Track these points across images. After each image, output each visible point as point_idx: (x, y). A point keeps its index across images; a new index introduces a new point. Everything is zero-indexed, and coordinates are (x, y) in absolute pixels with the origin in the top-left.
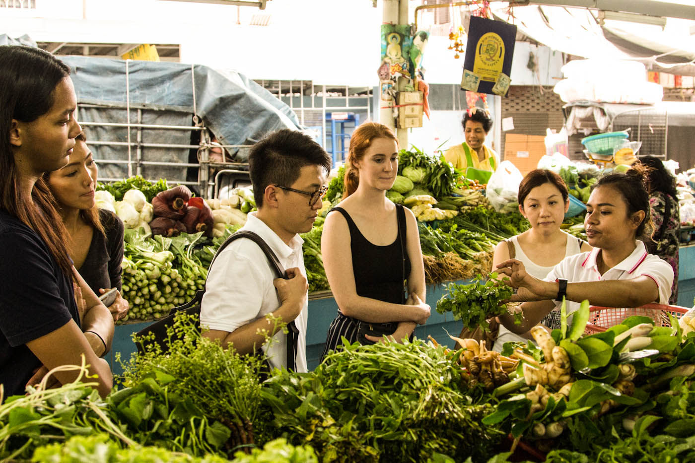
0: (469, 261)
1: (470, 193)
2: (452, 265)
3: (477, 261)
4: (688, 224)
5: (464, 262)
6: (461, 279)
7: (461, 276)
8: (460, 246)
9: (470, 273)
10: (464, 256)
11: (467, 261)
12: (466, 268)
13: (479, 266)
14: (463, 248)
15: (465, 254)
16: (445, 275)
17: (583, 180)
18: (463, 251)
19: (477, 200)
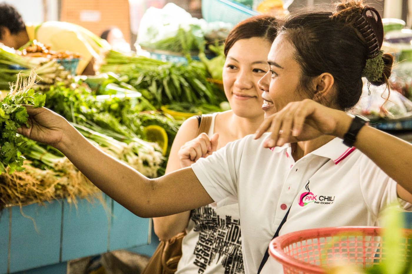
0: (47, 173)
1: (42, 64)
2: (20, 178)
3: (61, 171)
4: (373, 114)
5: (39, 173)
6: (35, 201)
7: (36, 197)
8: (31, 149)
9: (50, 191)
10: (39, 164)
11: (44, 172)
12: (43, 183)
13: (63, 180)
14: (36, 151)
15: (40, 161)
16: (9, 196)
17: (212, 48)
18: (36, 156)
19: (53, 76)
